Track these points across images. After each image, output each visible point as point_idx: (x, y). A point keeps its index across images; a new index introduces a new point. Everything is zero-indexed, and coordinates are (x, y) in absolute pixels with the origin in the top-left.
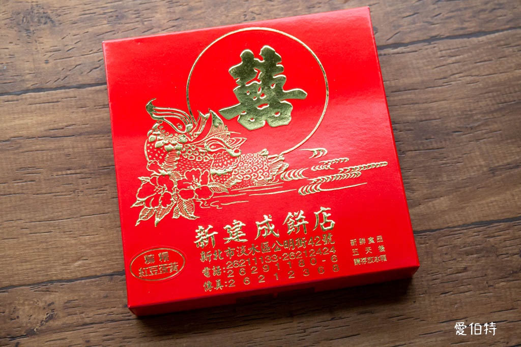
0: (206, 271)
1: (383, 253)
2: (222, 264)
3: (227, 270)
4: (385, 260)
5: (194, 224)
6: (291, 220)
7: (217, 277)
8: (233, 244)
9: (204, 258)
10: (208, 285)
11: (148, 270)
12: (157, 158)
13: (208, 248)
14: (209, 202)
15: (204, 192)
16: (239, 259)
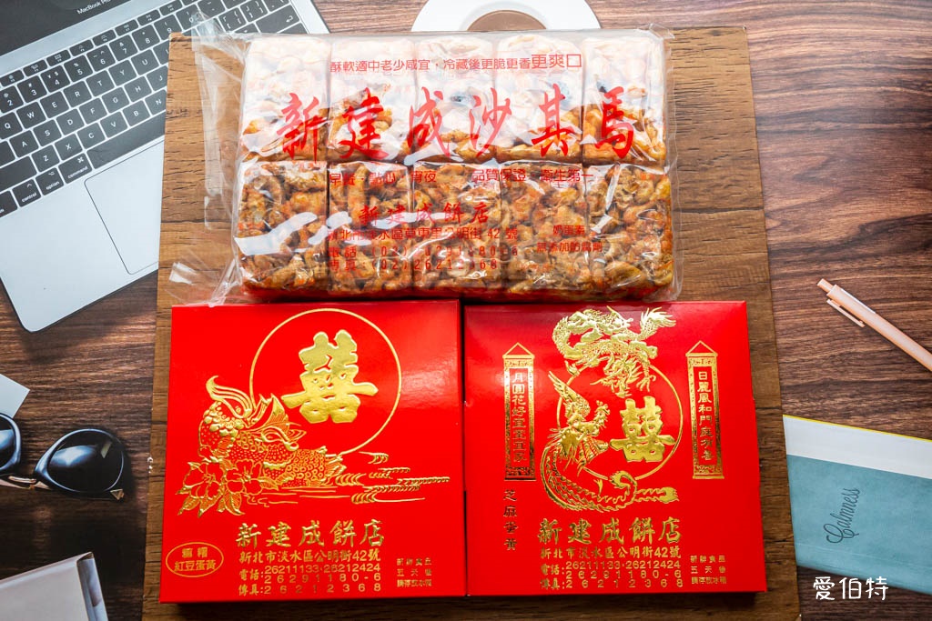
0: (243, 574)
1: (429, 577)
2: (261, 567)
3: (265, 575)
4: (430, 585)
5: (239, 520)
6: (339, 529)
7: (254, 582)
8: (275, 548)
9: (244, 557)
10: (243, 589)
11: (185, 564)
12: (211, 444)
13: (249, 548)
14: (257, 498)
15: (253, 487)
16: (279, 564)
